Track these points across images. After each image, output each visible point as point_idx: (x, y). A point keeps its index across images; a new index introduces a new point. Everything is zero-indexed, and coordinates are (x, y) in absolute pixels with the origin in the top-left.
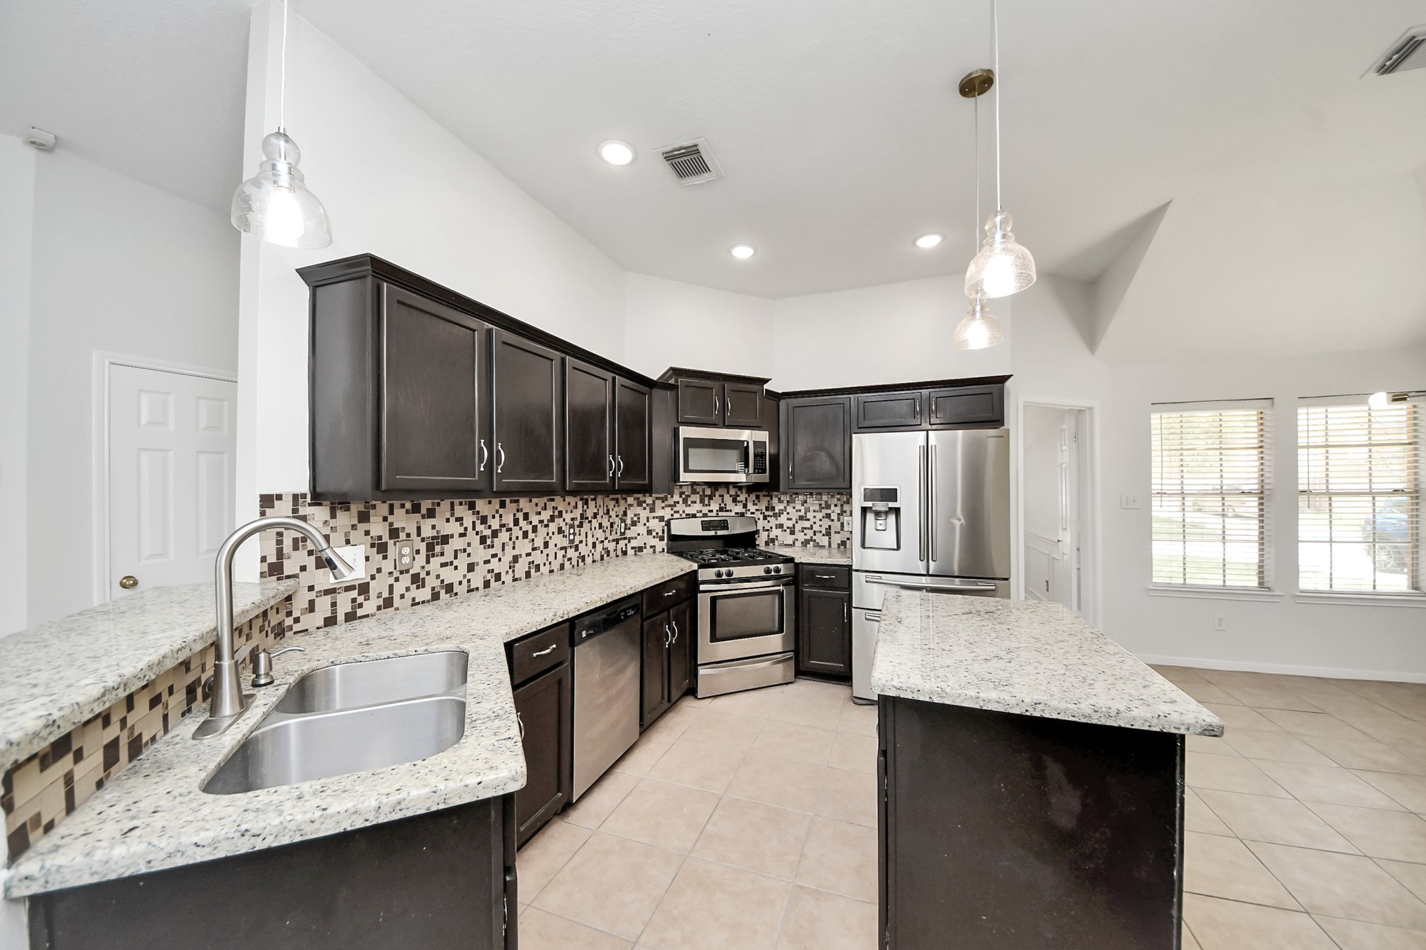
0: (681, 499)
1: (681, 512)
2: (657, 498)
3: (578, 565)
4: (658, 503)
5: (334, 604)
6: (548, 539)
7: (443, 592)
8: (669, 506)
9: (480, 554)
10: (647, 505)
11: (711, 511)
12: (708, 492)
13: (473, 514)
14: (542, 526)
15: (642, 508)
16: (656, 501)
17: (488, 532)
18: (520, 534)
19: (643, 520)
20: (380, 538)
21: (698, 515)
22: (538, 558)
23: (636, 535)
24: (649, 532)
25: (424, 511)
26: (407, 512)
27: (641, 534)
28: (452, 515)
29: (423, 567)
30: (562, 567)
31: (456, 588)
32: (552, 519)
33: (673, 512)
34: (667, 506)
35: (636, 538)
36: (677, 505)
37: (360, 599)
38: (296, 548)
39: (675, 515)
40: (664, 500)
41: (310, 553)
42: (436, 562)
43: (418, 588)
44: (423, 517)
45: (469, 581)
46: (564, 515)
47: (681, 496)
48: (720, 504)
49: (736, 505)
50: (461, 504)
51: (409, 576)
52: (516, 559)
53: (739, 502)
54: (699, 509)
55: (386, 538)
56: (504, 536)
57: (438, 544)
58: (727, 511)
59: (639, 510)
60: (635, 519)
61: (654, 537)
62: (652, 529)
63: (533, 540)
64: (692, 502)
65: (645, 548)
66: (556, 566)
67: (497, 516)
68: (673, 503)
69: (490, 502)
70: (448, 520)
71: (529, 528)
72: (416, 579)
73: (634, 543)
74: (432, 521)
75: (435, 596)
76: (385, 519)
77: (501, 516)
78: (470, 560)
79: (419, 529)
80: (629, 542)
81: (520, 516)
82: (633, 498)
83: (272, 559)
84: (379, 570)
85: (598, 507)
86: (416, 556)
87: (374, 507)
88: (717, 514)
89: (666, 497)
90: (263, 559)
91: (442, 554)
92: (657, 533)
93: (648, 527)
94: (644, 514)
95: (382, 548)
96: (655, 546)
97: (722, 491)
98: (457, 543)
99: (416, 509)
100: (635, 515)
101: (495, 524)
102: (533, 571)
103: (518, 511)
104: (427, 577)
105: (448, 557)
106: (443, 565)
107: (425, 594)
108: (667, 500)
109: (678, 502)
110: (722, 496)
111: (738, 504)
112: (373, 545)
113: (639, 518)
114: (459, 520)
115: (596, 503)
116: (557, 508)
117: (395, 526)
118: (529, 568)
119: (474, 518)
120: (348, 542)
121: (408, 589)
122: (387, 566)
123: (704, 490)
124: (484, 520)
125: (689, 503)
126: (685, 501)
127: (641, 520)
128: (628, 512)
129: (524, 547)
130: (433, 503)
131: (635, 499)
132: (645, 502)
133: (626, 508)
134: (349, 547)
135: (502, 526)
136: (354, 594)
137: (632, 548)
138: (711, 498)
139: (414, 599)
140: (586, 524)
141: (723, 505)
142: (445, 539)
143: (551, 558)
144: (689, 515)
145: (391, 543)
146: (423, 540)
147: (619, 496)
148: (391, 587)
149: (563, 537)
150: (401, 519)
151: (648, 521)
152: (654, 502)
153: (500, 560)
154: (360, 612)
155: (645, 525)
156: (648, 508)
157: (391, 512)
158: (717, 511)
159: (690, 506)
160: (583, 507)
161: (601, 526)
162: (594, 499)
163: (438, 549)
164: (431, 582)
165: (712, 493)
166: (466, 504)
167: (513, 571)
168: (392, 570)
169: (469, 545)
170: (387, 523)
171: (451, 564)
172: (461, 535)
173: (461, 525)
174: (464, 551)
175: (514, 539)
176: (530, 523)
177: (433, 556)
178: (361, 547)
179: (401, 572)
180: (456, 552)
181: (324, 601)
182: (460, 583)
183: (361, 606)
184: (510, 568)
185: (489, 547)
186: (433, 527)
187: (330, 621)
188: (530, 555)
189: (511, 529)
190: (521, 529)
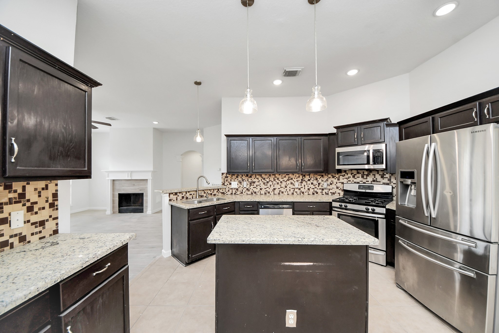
0: (352, 176)
1: (352, 181)
2: (340, 175)
3: (300, 194)
4: (341, 177)
5: (232, 191)
6: (286, 185)
7: (254, 193)
8: (346, 178)
9: (263, 186)
10: (336, 178)
11: (368, 181)
12: (366, 173)
13: (261, 177)
14: (284, 182)
15: (334, 179)
16: (340, 176)
17: (266, 182)
18: (276, 183)
19: (335, 183)
20: (240, 181)
21: (360, 182)
22: (282, 190)
23: (332, 188)
24: (337, 188)
25: (249, 176)
26: (245, 176)
27: (334, 188)
28: (256, 177)
29: (249, 187)
30: (293, 194)
31: (257, 193)
32: (288, 180)
33: (348, 181)
34: (345, 178)
35: (332, 189)
36: (350, 178)
37: (237, 191)
38: (226, 181)
39: (348, 182)
40: (343, 176)
41: (228, 182)
42: (252, 187)
43: (248, 191)
44: (249, 177)
45: (260, 192)
46: (293, 179)
47: (351, 175)
48: (373, 179)
49: (383, 179)
50: (258, 175)
51: (246, 188)
52: (274, 189)
53: (385, 178)
54: (361, 180)
55: (241, 181)
56: (270, 183)
57: (252, 183)
58: (378, 182)
59: (333, 179)
60: (332, 182)
61: (339, 190)
62: (339, 186)
63: (281, 185)
64: (357, 177)
65: (336, 193)
66: (290, 193)
68: (348, 177)
69: (266, 175)
70: (255, 178)
71: (279, 182)
72: (247, 189)
73: (331, 191)
74: (251, 178)
75: (252, 194)
76: (241, 177)
77: (269, 178)
78: (261, 187)
79: (248, 180)
80: (329, 190)
81: (276, 179)
82: (330, 175)
83: (223, 182)
84: (240, 187)
85: (311, 177)
86: (248, 185)
87: (239, 175)
88: (371, 183)
89: (345, 175)
90: (222, 182)
91: (253, 185)
92: (341, 188)
93: (337, 186)
94: (335, 181)
95: (241, 183)
96: (340, 193)
97: (374, 173)
99: (247, 176)
100: (331, 181)
101: (268, 180)
102: (281, 193)
103: (275, 177)
104: (250, 189)
105: (255, 186)
106: (253, 188)
107: (249, 193)
108: (345, 176)
109: (350, 177)
110: (374, 175)
111: (384, 179)
112: (239, 182)
113: (333, 182)
114: (258, 178)
115: (310, 176)
116: (290, 177)
117: (243, 179)
118: (280, 192)
120: (234, 181)
121: (246, 191)
122: (242, 186)
123: (363, 172)
124: (264, 179)
125: (356, 177)
126: (354, 177)
127: (334, 183)
128: (329, 180)
129: (277, 186)
130: (251, 175)
131: (331, 175)
132: (335, 176)
133: (328, 179)
134: (234, 182)
135: (270, 181)
136: (236, 190)
137: (331, 193)
138: (367, 175)
139: (247, 193)
140: (304, 183)
141: (375, 179)
142: (254, 182)
143: (288, 190)
144: (356, 182)
145: (242, 182)
146: (249, 182)
147: (323, 174)
148: (242, 190)
149: (293, 185)
150: (244, 177)
151: (337, 184)
152: (339, 177)
153: (269, 189)
154: (237, 193)
155: (335, 185)
156: (337, 179)
157: (242, 176)
158: (371, 181)
159: (356, 179)
160: (303, 177)
161: (312, 183)
162: (309, 175)
163: (252, 184)
164: (251, 190)
165: (368, 173)
166: (259, 175)
167: (274, 192)
168: (243, 187)
169: (260, 184)
170: (241, 178)
171: (256, 187)
172: (258, 182)
173: (258, 180)
174: (259, 185)
175: (274, 184)
176: (280, 181)
177: (251, 185)
178: (237, 182)
179: (244, 188)
180: (257, 185)
181: (231, 191)
182: (258, 192)
183: (237, 192)
184: (273, 191)
185: (266, 185)
186: (251, 180)
187: (232, 194)
188: (280, 189)
189: (273, 182)
190: (276, 182)
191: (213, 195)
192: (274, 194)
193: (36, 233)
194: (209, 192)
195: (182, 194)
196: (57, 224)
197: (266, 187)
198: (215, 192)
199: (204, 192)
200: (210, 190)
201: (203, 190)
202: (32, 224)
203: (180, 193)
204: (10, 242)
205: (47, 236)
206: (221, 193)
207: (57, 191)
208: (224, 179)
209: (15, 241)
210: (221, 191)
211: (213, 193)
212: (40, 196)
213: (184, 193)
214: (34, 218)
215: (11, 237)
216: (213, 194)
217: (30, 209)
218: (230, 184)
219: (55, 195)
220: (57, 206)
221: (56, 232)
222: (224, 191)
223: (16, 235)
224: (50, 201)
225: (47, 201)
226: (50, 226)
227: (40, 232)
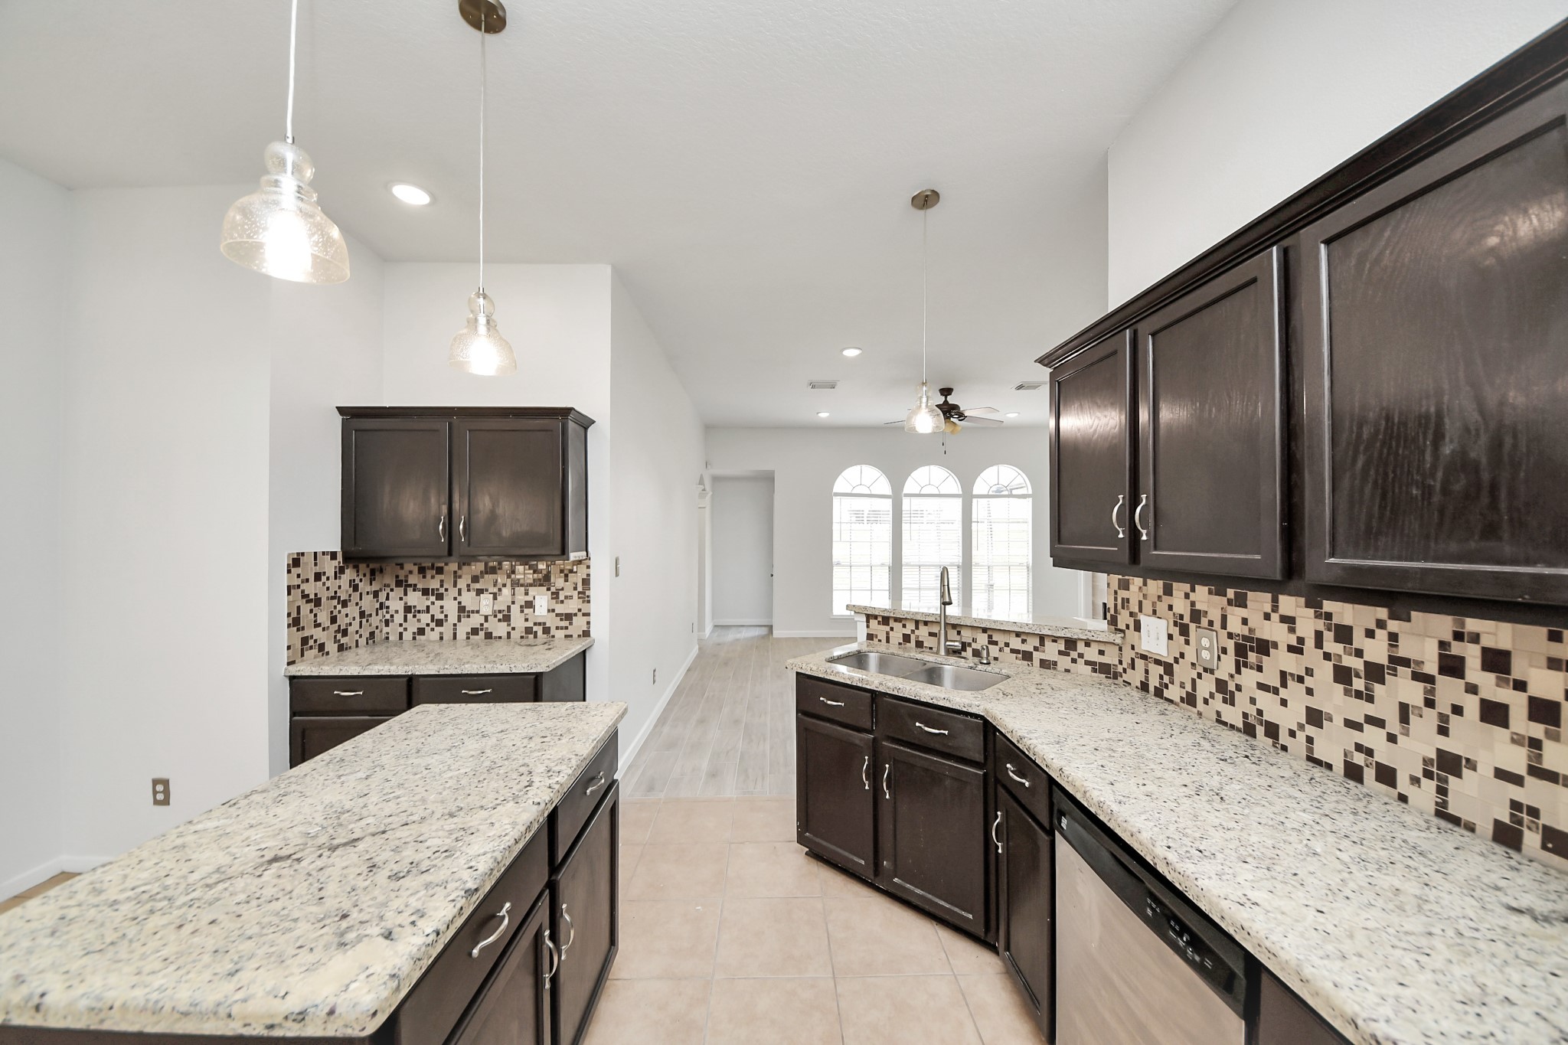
5: (1145, 671)
7: (1260, 730)
9: (1334, 700)
13: (1320, 617)
17: (1358, 665)
18: (1472, 706)
20: (1181, 617)
25: (1231, 595)
26: (1211, 592)
28: (1275, 610)
29: (1232, 676)
31: (1284, 738)
37: (1164, 679)
41: (1131, 614)
42: (1249, 678)
43: (1224, 700)
44: (1230, 603)
45: (1310, 740)
51: (1214, 678)
52: (1449, 764)
55: (1187, 620)
56: (1406, 689)
57: (1253, 650)
63: (1535, 744)
67: (1381, 635)
69: (1363, 602)
70: (1268, 617)
71: (1518, 704)
72: (1221, 685)
74: (1241, 612)
75: (1249, 729)
76: (1187, 597)
77: (1396, 638)
78: (1314, 704)
79: (1224, 618)
81: (1472, 655)
84: (1182, 655)
86: (1223, 657)
87: (1177, 580)
91: (1260, 669)
95: (1184, 631)
98: (1282, 660)
99: (1220, 589)
101: (1377, 651)
102: (1530, 834)
103: (1458, 636)
104: (1238, 694)
105: (1271, 678)
106: (1261, 687)
107: (1233, 715)
112: (1176, 624)
114: (1289, 621)
117: (1198, 607)
119: (1320, 624)
120: (1155, 613)
121: (1212, 695)
122: (1191, 654)
124: (1344, 634)
130: (1245, 587)
134: (1156, 619)
135: (1397, 660)
136: (1161, 670)
139: (1218, 713)
142: (1264, 647)
145: (1192, 626)
146: (1230, 636)
148: (1193, 681)
150: (1202, 599)
153: (1394, 739)
154: (1164, 693)
157: (1194, 589)
163: (1252, 657)
166: (1302, 597)
168: (1195, 661)
169: (1310, 673)
170: (1189, 602)
171: (1276, 691)
172: (1291, 649)
173: (1292, 630)
174: (1301, 680)
175: (1444, 706)
176: (1520, 686)
177: (1245, 665)
178: (1163, 622)
179: (1205, 670)
180: (1283, 674)
181: (1140, 664)
182: (1292, 734)
183: (1167, 687)
184: (1428, 774)
185: (1359, 695)
186: (1245, 621)
187: (1144, 687)
188: (1517, 780)
189: (1428, 679)
190: (1472, 689)
191: (1036, 662)
192: (1442, 813)
193: (562, 628)
194: (1016, 643)
195: (904, 626)
196: (588, 623)
197: (1358, 710)
198: (1051, 651)
199: (990, 637)
200: (1018, 634)
201: (985, 630)
202: (557, 615)
203: (896, 620)
204: (534, 630)
205: (575, 636)
206: (1087, 663)
207: (588, 575)
208: (1116, 592)
209: (539, 629)
210: (1091, 654)
211: (1035, 653)
212: (566, 581)
213: (911, 626)
214: (560, 609)
215: (535, 624)
216: (1037, 656)
217: (555, 595)
218: (1138, 627)
219: (586, 582)
220: (588, 597)
221: (586, 634)
222: (1110, 658)
223: (540, 624)
224: (580, 589)
225: (575, 589)
226: (579, 622)
227: (566, 628)
